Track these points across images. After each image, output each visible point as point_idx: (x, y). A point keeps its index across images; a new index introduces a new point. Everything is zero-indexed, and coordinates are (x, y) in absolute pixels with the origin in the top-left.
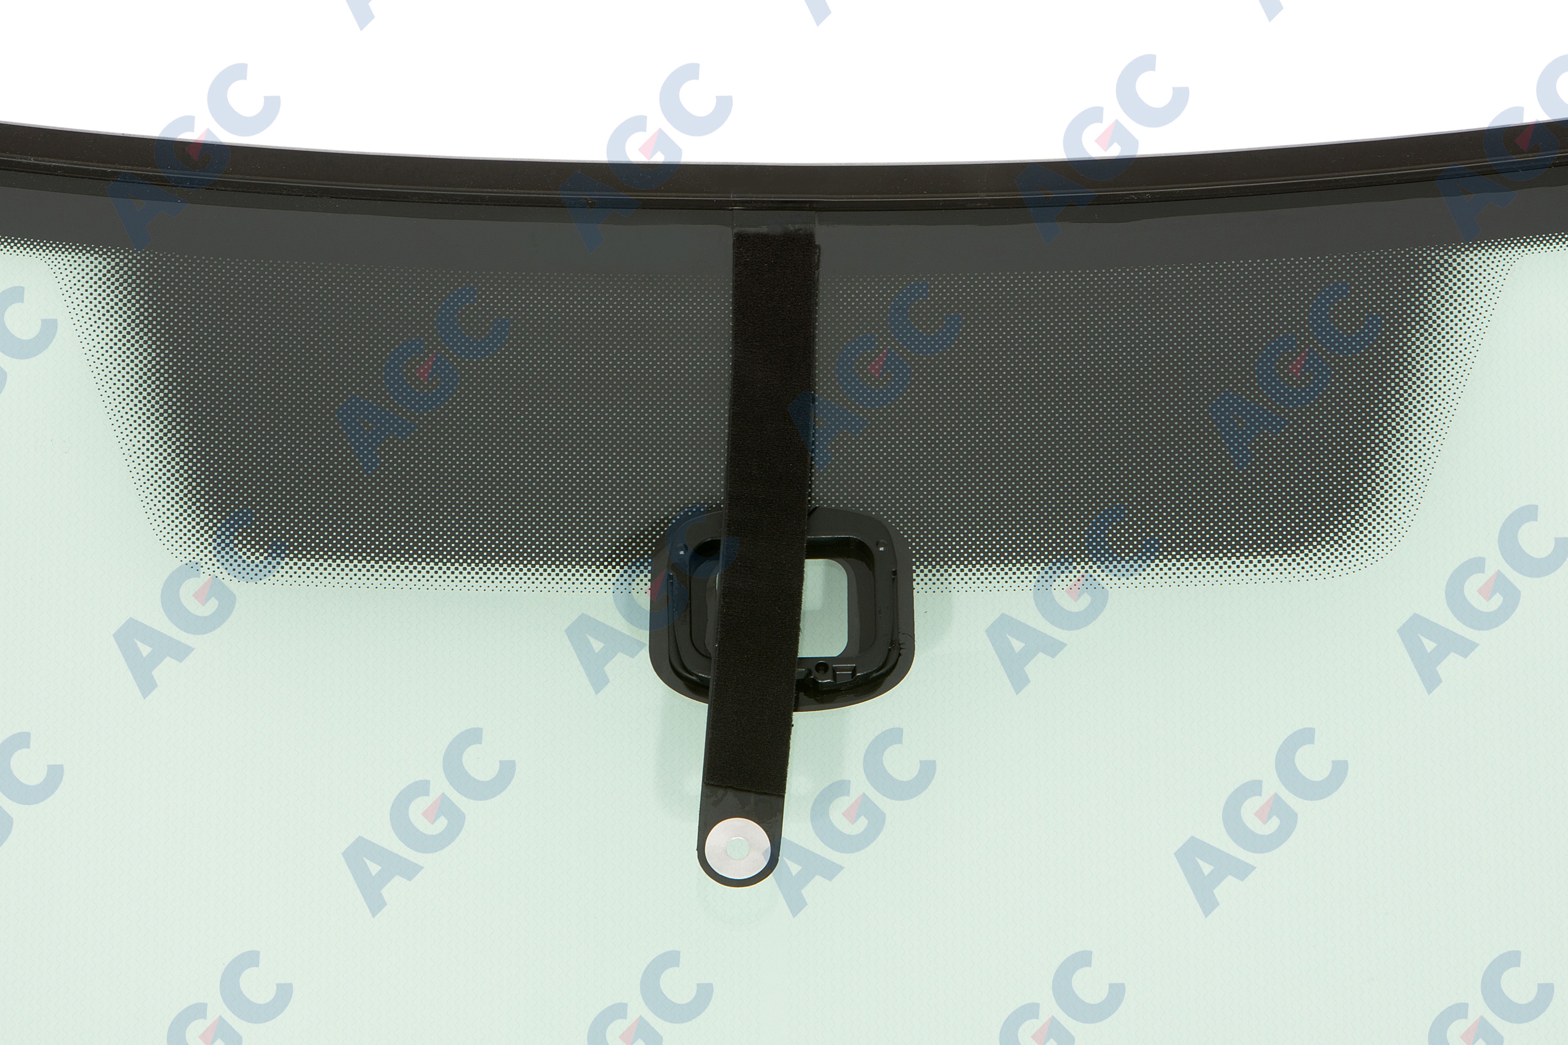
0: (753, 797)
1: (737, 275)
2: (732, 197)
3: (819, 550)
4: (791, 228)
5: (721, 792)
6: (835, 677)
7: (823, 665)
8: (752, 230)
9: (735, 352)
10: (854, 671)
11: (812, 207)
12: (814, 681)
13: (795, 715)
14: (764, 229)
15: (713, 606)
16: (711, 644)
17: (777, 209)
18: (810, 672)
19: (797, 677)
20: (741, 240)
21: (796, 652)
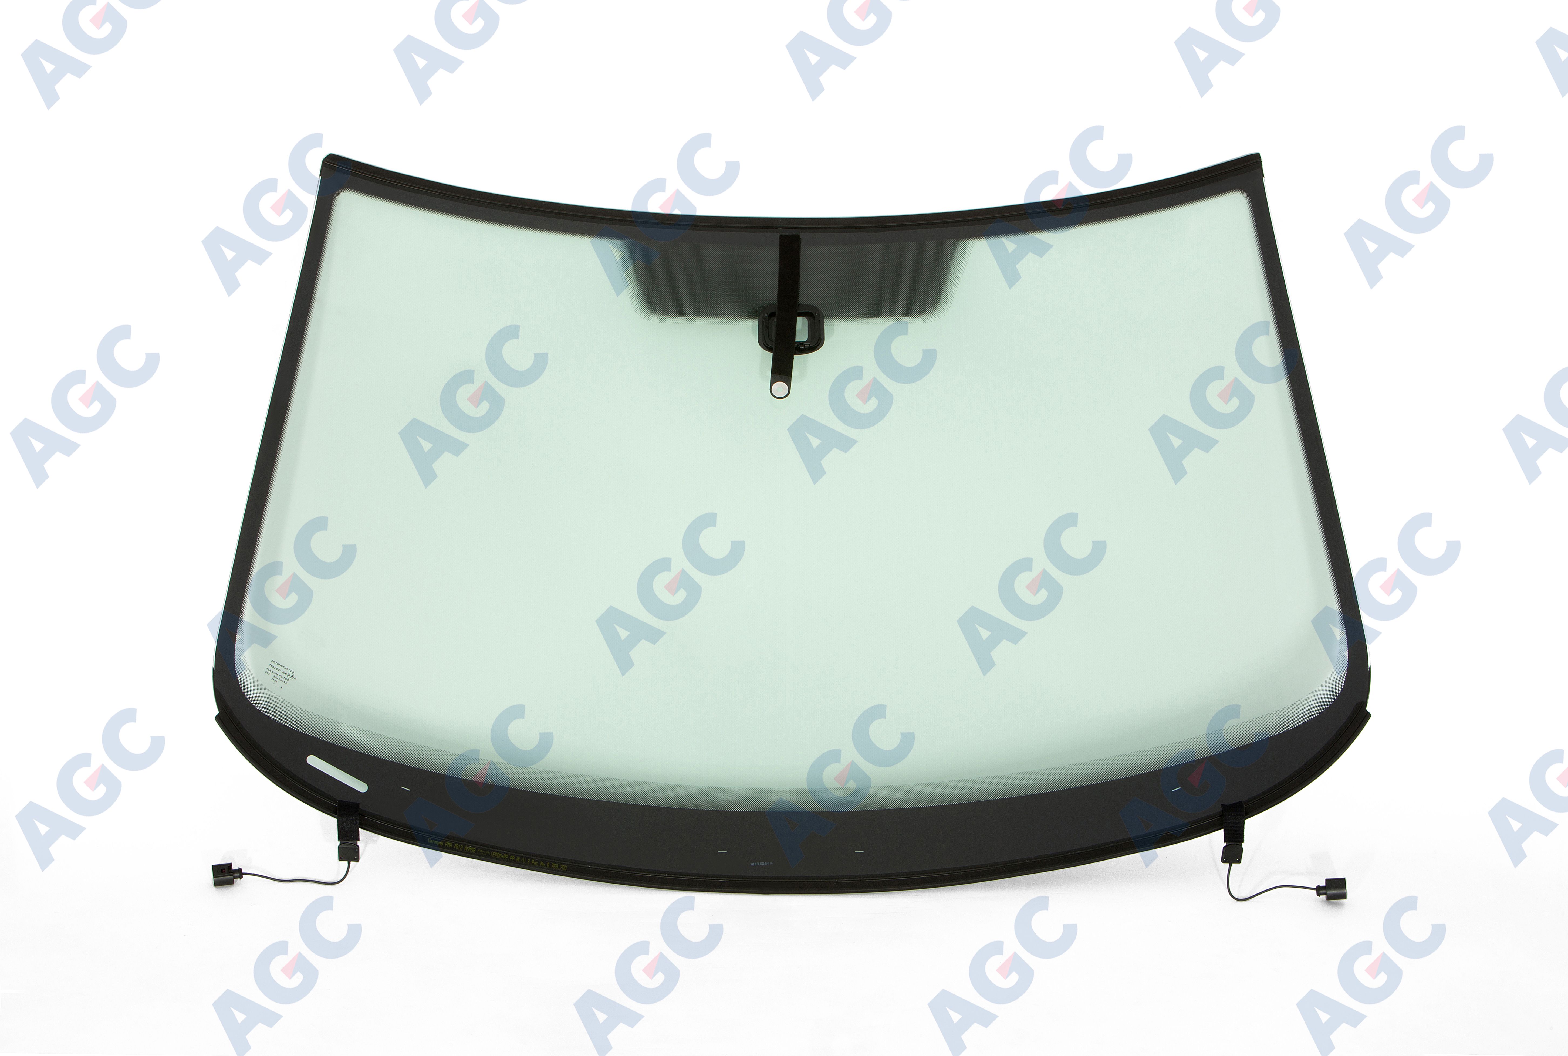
0: (784, 377)
1: (780, 245)
2: (779, 226)
3: (800, 315)
4: (794, 233)
5: (776, 375)
6: (804, 346)
7: (801, 343)
8: (784, 234)
9: (780, 264)
10: (809, 345)
11: (799, 228)
12: (799, 348)
13: (794, 356)
14: (787, 234)
15: (774, 328)
16: (774, 338)
17: (788, 229)
18: (798, 345)
19: (795, 346)
20: (781, 236)
21: (795, 340)
